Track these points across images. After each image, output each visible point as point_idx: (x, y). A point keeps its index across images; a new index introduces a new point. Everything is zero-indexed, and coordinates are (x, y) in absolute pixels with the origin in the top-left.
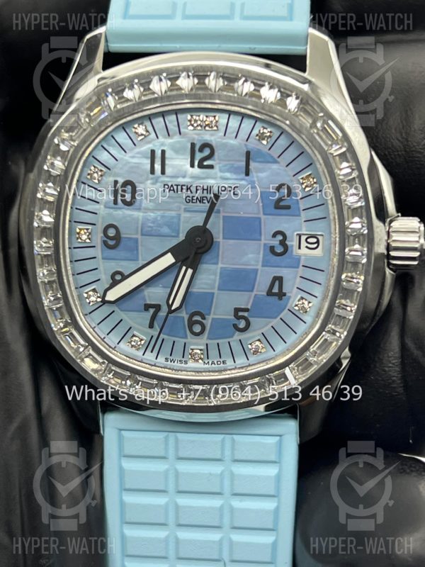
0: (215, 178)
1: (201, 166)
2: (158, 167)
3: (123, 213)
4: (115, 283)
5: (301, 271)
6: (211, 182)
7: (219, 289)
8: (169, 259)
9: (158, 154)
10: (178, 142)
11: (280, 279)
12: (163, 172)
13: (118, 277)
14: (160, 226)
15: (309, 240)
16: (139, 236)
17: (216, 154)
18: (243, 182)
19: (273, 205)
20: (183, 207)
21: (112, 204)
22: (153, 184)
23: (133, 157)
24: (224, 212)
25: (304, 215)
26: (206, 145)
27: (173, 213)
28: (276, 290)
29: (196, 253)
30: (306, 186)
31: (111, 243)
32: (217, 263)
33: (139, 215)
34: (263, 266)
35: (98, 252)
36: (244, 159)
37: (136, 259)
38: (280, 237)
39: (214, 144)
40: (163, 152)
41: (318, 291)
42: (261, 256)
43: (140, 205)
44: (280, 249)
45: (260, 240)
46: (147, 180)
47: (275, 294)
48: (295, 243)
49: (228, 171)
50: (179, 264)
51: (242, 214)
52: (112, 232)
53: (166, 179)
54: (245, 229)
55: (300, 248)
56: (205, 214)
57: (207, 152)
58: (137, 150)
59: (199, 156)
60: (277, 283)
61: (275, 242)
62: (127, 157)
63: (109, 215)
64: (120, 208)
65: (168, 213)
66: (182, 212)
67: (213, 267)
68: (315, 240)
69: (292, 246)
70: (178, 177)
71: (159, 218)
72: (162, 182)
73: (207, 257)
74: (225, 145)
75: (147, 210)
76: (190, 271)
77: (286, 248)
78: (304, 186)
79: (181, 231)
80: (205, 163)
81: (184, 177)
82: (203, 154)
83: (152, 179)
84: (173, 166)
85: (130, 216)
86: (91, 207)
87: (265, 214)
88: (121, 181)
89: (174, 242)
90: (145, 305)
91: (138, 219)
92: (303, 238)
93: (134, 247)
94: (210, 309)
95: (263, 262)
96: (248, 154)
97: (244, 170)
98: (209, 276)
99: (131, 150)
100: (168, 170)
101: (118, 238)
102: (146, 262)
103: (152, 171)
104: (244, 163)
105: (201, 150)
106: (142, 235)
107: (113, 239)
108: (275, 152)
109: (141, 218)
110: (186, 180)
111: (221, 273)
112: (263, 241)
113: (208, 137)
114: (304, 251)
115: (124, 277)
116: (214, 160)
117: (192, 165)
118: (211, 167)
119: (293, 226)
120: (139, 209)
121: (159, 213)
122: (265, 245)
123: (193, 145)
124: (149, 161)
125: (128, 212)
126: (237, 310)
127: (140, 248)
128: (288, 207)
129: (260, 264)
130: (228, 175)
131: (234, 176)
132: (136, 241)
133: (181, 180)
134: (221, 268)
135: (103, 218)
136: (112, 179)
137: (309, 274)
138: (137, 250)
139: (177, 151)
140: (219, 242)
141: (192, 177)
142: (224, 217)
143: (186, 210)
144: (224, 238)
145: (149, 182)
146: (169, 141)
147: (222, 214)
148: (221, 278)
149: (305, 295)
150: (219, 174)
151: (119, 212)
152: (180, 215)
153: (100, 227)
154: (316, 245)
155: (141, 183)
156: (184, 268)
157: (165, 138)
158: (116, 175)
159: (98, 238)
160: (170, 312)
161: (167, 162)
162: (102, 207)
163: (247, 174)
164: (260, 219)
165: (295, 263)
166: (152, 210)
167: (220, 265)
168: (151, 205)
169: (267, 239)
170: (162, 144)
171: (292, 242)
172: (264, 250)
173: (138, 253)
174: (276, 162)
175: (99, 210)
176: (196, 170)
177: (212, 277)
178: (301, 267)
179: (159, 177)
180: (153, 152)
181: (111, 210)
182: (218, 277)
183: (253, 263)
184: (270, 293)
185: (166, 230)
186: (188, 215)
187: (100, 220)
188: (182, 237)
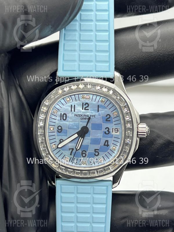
0: (89, 113)
1: (85, 109)
2: (73, 109)
3: (63, 123)
4: (60, 142)
5: (113, 139)
6: (88, 114)
7: (90, 144)
8: (76, 135)
9: (73, 106)
10: (79, 103)
11: (107, 141)
12: (74, 111)
13: (61, 141)
14: (73, 126)
15: (115, 130)
16: (67, 129)
17: (89, 106)
18: (97, 114)
19: (105, 120)
20: (80, 121)
21: (60, 120)
22: (72, 114)
23: (66, 107)
24: (92, 122)
25: (114, 123)
26: (86, 103)
27: (77, 123)
28: (106, 144)
29: (84, 134)
30: (115, 115)
31: (60, 131)
32: (89, 137)
33: (68, 123)
34: (103, 137)
35: (55, 134)
36: (97, 107)
37: (67, 136)
38: (107, 129)
39: (89, 103)
40: (74, 105)
41: (118, 144)
42: (102, 134)
43: (68, 120)
44: (108, 132)
45: (102, 130)
46: (70, 113)
47: (106, 145)
48: (112, 131)
49: (93, 111)
50: (79, 137)
51: (97, 123)
52: (60, 128)
53: (75, 113)
54: (98, 127)
55: (113, 132)
56: (87, 123)
57: (87, 105)
58: (67, 105)
59: (84, 106)
60: (107, 142)
61: (106, 130)
62: (64, 107)
63: (59, 123)
64: (62, 121)
65: (76, 123)
66: (80, 122)
67: (89, 138)
68: (117, 130)
69: (111, 132)
70: (78, 112)
71: (73, 124)
72: (74, 114)
73: (86, 135)
74: (92, 103)
75: (70, 122)
76: (82, 139)
77: (109, 132)
78: (114, 115)
79: (79, 127)
80: (86, 108)
81: (80, 112)
82: (86, 106)
83: (71, 113)
84: (77, 109)
85: (65, 123)
86: (54, 121)
87: (103, 123)
88: (62, 114)
89: (77, 131)
90: (69, 148)
91: (67, 124)
92: (114, 129)
93: (66, 132)
94: (88, 150)
95: (103, 136)
96: (98, 106)
97: (97, 110)
98: (87, 140)
99: (65, 105)
100: (76, 110)
101: (61, 129)
102: (69, 136)
103: (71, 111)
104: (97, 109)
105: (85, 105)
106: (68, 129)
107: (60, 130)
108: (106, 105)
109: (68, 124)
110: (81, 113)
111: (91, 139)
112: (103, 130)
113: (87, 101)
114: (114, 133)
115: (63, 141)
116: (89, 108)
117: (83, 109)
118: (88, 109)
119: (111, 126)
120: (67, 121)
121: (73, 122)
122: (103, 131)
123: (83, 103)
124: (70, 108)
125: (64, 122)
126: (95, 150)
127: (68, 132)
128: (110, 121)
129: (102, 137)
130: (93, 112)
131: (95, 112)
132: (67, 130)
133: (79, 113)
134: (91, 138)
135: (57, 124)
136: (60, 113)
137: (116, 139)
138: (67, 133)
139: (78, 105)
140: (90, 131)
141: (83, 112)
142: (92, 124)
143: (81, 122)
144: (92, 129)
145: (70, 114)
146: (76, 102)
147: (91, 123)
148: (91, 141)
149: (115, 145)
150: (90, 112)
151: (62, 122)
152: (79, 123)
153: (56, 127)
154: (117, 131)
155: (68, 114)
156: (80, 138)
157: (75, 101)
158: (61, 112)
159: (56, 130)
160: (77, 150)
161: (75, 108)
162: (57, 121)
163: (98, 112)
164: (102, 124)
165: (112, 136)
166: (71, 122)
167: (91, 137)
168: (71, 120)
169: (104, 130)
170: (74, 103)
171: (111, 131)
172: (103, 132)
173: (67, 134)
174: (106, 108)
175: (56, 121)
176: (84, 110)
177: (88, 140)
178: (113, 137)
179: (73, 113)
180: (72, 105)
181: (60, 122)
182: (90, 141)
183: (100, 136)
184: (105, 145)
185: (75, 127)
186: (81, 123)
187: (56, 124)
188: (80, 129)
